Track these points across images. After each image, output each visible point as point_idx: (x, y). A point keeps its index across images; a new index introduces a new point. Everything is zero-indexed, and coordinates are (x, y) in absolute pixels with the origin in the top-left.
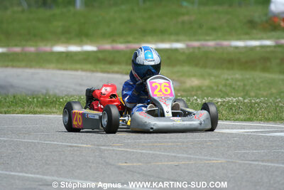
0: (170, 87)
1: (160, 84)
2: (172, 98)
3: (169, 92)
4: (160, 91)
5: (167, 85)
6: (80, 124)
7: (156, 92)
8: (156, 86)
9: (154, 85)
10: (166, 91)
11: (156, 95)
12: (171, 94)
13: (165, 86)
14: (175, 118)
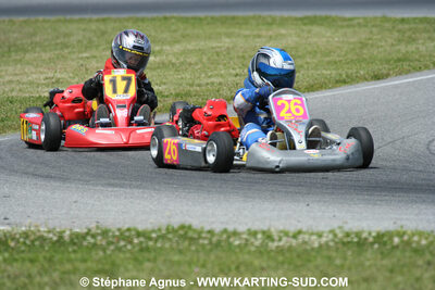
0: (302, 105)
1: (289, 101)
2: (306, 121)
3: (302, 112)
4: (289, 111)
5: (299, 102)
6: (175, 158)
7: (282, 114)
8: (283, 105)
9: (279, 103)
10: (297, 110)
11: (282, 118)
12: (304, 116)
13: (296, 104)
14: (312, 151)
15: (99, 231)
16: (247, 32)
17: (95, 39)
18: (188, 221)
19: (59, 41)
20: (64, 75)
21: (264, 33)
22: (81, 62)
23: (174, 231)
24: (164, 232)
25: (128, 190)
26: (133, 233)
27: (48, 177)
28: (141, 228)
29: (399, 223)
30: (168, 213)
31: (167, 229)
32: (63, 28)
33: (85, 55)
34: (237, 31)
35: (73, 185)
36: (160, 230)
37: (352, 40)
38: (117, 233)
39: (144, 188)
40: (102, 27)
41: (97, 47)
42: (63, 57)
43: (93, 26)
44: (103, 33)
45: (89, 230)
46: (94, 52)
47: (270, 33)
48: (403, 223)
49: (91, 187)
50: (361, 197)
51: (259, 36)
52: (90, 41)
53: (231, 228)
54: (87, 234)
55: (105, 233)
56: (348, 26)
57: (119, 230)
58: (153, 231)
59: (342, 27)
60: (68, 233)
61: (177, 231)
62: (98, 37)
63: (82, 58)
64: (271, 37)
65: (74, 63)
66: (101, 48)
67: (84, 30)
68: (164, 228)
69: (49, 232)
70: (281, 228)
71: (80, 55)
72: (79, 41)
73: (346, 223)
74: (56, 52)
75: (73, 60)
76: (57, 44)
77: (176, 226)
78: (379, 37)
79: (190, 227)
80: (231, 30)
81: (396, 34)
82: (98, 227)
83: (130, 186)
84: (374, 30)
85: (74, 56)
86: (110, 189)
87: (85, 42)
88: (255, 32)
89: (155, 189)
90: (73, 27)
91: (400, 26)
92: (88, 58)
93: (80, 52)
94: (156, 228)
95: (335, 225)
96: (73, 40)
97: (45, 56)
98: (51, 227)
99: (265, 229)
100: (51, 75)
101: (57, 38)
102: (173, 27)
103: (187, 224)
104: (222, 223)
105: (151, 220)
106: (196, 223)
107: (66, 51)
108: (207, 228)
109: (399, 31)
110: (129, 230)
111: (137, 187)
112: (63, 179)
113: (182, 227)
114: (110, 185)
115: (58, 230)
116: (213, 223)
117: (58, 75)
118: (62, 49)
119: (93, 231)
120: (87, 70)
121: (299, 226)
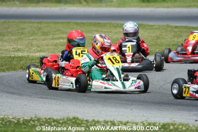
15: (36, 119)
16: (105, 30)
17: (36, 31)
18: (77, 115)
19: (19, 31)
20: (22, 47)
21: (113, 31)
22: (30, 41)
23: (70, 120)
24: (66, 120)
25: (50, 100)
26: (52, 120)
27: (13, 93)
28: (55, 118)
29: (173, 119)
30: (67, 112)
31: (67, 119)
32: (22, 26)
33: (31, 38)
34: (100, 29)
35: (24, 97)
36: (64, 119)
37: (153, 35)
38: (44, 120)
39: (57, 100)
40: (39, 26)
41: (37, 34)
42: (21, 38)
43: (35, 25)
44: (40, 29)
45: (32, 118)
46: (35, 37)
47: (116, 31)
48: (175, 119)
49: (32, 98)
50: (155, 107)
51: (111, 32)
52: (34, 32)
53: (96, 119)
54: (31, 120)
55: (39, 120)
56: (151, 29)
57: (45, 118)
58: (61, 120)
59: (149, 29)
60: (22, 119)
61: (72, 120)
62: (37, 30)
63: (30, 39)
64: (116, 33)
65: (26, 42)
66: (38, 35)
67: (31, 27)
68: (66, 118)
69: (13, 118)
70: (119, 120)
71: (29, 38)
72: (29, 32)
73: (148, 118)
74: (19, 36)
75: (26, 40)
76: (19, 33)
77: (71, 118)
78: (165, 34)
79: (78, 118)
80: (98, 29)
81: (173, 33)
82: (35, 117)
83: (51, 99)
84: (163, 31)
85: (26, 38)
86: (41, 100)
87: (31, 32)
88: (109, 30)
89: (61, 100)
90: (26, 25)
91: (175, 30)
92: (32, 39)
93: (29, 37)
94: (62, 118)
95: (144, 119)
96: (26, 31)
97: (13, 38)
98: (14, 116)
99: (112, 120)
100: (15, 46)
101: (19, 30)
102: (72, 27)
103: (76, 117)
104: (92, 117)
105: (60, 115)
106: (80, 117)
107: (23, 36)
108: (85, 119)
109: (174, 32)
110: (50, 119)
111: (54, 99)
112: (20, 95)
113: (74, 118)
114: (41, 98)
115: (17, 118)
116: (88, 116)
117: (19, 47)
118: (21, 35)
119: (33, 119)
120: (32, 45)
121: (128, 120)
